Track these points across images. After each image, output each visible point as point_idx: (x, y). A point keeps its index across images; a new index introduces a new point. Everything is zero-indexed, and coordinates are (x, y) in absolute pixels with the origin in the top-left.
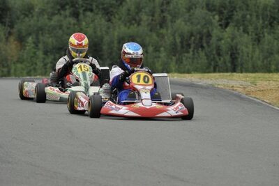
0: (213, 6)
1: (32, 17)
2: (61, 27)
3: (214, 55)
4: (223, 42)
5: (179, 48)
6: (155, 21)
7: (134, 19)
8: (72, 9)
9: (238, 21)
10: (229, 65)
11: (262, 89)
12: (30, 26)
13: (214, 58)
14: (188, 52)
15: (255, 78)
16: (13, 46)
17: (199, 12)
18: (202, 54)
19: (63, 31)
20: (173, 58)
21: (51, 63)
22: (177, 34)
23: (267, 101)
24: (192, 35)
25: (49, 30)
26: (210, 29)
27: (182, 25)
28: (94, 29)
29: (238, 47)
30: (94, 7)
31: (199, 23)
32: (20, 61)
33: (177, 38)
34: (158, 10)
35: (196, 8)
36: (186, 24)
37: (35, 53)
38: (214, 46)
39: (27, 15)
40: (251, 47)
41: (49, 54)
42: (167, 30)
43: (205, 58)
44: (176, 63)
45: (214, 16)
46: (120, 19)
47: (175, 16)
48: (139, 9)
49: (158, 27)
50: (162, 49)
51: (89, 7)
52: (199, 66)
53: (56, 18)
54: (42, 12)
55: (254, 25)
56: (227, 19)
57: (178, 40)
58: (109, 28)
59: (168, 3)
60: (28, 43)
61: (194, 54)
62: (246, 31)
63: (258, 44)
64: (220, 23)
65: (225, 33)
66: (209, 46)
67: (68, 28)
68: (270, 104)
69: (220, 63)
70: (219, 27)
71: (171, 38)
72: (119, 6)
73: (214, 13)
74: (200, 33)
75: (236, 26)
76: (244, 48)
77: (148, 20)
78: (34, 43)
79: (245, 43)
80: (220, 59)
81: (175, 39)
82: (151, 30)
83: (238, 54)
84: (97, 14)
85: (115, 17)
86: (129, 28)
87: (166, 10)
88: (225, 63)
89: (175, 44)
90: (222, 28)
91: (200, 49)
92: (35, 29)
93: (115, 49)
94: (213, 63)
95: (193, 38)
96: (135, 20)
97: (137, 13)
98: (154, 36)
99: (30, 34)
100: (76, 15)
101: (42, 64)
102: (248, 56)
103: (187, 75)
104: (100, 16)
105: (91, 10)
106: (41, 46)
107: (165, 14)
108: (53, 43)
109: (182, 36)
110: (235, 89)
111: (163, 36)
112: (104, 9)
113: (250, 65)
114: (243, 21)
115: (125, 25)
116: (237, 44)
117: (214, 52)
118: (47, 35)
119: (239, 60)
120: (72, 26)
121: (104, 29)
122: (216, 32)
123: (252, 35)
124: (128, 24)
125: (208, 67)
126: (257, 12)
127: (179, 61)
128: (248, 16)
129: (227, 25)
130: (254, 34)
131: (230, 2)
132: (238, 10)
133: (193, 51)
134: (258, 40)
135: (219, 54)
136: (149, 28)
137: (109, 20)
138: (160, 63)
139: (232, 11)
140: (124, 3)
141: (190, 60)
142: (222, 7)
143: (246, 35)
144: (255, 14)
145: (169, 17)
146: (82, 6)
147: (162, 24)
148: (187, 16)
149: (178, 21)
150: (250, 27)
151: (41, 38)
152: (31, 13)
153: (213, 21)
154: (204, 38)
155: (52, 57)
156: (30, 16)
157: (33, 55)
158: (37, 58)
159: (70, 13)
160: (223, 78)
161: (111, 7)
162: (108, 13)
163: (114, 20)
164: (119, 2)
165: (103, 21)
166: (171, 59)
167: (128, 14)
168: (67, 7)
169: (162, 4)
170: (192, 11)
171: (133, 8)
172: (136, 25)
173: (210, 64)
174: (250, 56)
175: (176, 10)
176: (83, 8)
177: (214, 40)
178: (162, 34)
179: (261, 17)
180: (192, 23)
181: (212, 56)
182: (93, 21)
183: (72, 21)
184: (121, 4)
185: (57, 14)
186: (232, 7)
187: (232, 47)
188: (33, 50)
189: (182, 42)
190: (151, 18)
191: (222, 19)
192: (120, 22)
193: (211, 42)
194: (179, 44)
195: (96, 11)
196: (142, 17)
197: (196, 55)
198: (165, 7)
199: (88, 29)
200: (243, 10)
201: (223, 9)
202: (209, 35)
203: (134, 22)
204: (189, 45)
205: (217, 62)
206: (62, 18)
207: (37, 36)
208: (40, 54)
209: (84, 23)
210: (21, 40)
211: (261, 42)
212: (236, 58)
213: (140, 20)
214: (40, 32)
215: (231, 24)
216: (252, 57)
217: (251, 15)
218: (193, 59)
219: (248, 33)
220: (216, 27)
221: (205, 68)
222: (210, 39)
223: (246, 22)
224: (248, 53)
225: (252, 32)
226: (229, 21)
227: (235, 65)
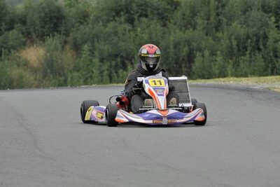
0: (269, 8)
1: (88, 24)
2: (116, 33)
3: (271, 57)
5: (235, 51)
6: (210, 24)
7: (189, 24)
8: (127, 15)
12: (85, 33)
13: (271, 60)
14: (245, 55)
16: (70, 54)
17: (255, 14)
18: (259, 56)
19: (119, 38)
20: (230, 61)
21: (108, 70)
22: (233, 37)
24: (248, 37)
25: (104, 37)
26: (266, 31)
27: (238, 28)
28: (150, 34)
30: (149, 14)
31: (255, 25)
32: (77, 69)
33: (233, 40)
34: (213, 14)
35: (251, 10)
36: (242, 27)
37: (91, 61)
38: (271, 48)
39: (82, 23)
41: (105, 61)
42: (223, 33)
43: (262, 60)
44: (234, 66)
45: (270, 17)
46: (175, 24)
47: (230, 19)
48: (194, 13)
49: (214, 29)
50: (219, 52)
51: (144, 13)
52: (256, 68)
53: (111, 25)
54: (97, 19)
57: (234, 43)
58: (164, 33)
59: (223, 6)
60: (83, 50)
61: (251, 57)
64: (276, 24)
66: (266, 48)
67: (123, 35)
69: (277, 65)
70: (276, 29)
71: (228, 41)
72: (174, 11)
73: (270, 14)
74: (256, 35)
77: (204, 23)
78: (90, 50)
80: (277, 61)
81: (231, 42)
82: (207, 35)
84: (153, 19)
85: (170, 22)
86: (184, 33)
87: (221, 13)
89: (231, 47)
90: (279, 30)
91: (257, 52)
92: (91, 36)
93: (171, 54)
94: (270, 65)
95: (249, 41)
96: (191, 25)
97: (192, 17)
98: (210, 38)
99: (86, 42)
100: (131, 21)
101: (98, 72)
103: (243, 79)
104: (155, 21)
105: (146, 16)
106: (96, 53)
107: (220, 17)
108: (108, 50)
109: (238, 39)
111: (219, 41)
112: (159, 14)
115: (181, 30)
117: (271, 54)
118: (103, 43)
120: (127, 33)
121: (159, 34)
122: (273, 33)
124: (184, 28)
125: (266, 70)
127: (236, 65)
133: (250, 54)
135: (276, 56)
136: (205, 32)
137: (165, 25)
138: (217, 66)
140: (178, 8)
141: (247, 63)
145: (225, 20)
146: (137, 12)
147: (218, 27)
148: (242, 18)
149: (234, 24)
151: (97, 45)
152: (86, 21)
153: (269, 22)
154: (261, 40)
155: (109, 64)
156: (85, 23)
157: (89, 63)
158: (93, 66)
159: (125, 19)
160: (279, 81)
161: (166, 12)
162: (163, 18)
163: (170, 25)
164: (174, 7)
165: (159, 27)
166: (228, 62)
167: (183, 19)
168: (122, 13)
169: (218, 8)
170: (247, 13)
171: (188, 13)
172: (191, 30)
173: (268, 67)
175: (232, 13)
176: (138, 14)
177: (270, 42)
178: (218, 37)
180: (248, 25)
181: (269, 58)
182: (148, 27)
183: (128, 27)
184: (176, 8)
185: (112, 21)
188: (90, 58)
189: (238, 45)
190: (206, 22)
191: (278, 21)
192: (175, 27)
193: (268, 43)
194: (235, 47)
195: (151, 17)
196: (198, 21)
197: (253, 58)
198: (220, 9)
199: (143, 35)
201: (278, 10)
202: (266, 37)
203: (189, 26)
204: (245, 48)
205: (274, 64)
206: (117, 25)
207: (93, 42)
208: (96, 61)
209: (139, 29)
210: (77, 47)
213: (196, 24)
214: (96, 40)
218: (250, 61)
220: (273, 29)
221: (262, 70)
222: (267, 41)
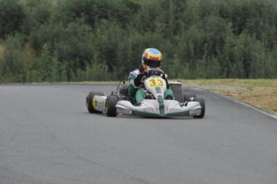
0: (226, 13)
1: (48, 24)
2: (75, 34)
3: (226, 61)
4: (236, 48)
5: (192, 55)
6: (169, 28)
7: (148, 26)
8: (87, 16)
9: (251, 28)
10: (242, 71)
11: (257, 94)
12: (45, 33)
13: (227, 64)
14: (201, 59)
15: (255, 83)
16: (29, 53)
17: (213, 19)
18: (215, 60)
19: (78, 38)
20: (187, 64)
21: (66, 69)
22: (190, 41)
23: (259, 106)
24: (205, 41)
25: (64, 37)
26: (223, 37)
27: (195, 32)
28: (109, 35)
29: (251, 53)
30: (109, 15)
31: (212, 30)
32: (35, 67)
33: (190, 44)
34: (172, 18)
35: (209, 14)
36: (199, 31)
37: (50, 60)
38: (227, 52)
39: (42, 23)
40: (264, 53)
41: (64, 60)
42: (181, 37)
43: (218, 64)
44: (190, 69)
45: (227, 23)
46: (134, 26)
47: (188, 23)
48: (153, 16)
49: (172, 34)
50: (176, 55)
51: (104, 14)
52: (212, 72)
53: (71, 25)
54: (58, 19)
55: (266, 32)
56: (240, 25)
57: (192, 46)
58: (123, 35)
59: (182, 10)
60: (43, 49)
61: (207, 61)
62: (258, 37)
63: (271, 51)
64: (233, 29)
65: (238, 40)
66: (222, 52)
67: (83, 35)
68: (260, 109)
69: (232, 69)
70: (233, 34)
71: (185, 44)
72: (133, 13)
73: (227, 20)
74: (213, 39)
75: (249, 32)
76: (256, 54)
77: (162, 26)
78: (49, 49)
79: (258, 49)
80: (233, 65)
81: (188, 46)
82: (165, 37)
83: (252, 60)
84: (113, 21)
85: (129, 24)
86: (143, 35)
87: (180, 17)
88: (238, 68)
89: (188, 51)
90: (235, 35)
91: (213, 56)
92: (51, 35)
93: (129, 55)
94: (226, 69)
95: (206, 44)
97: (151, 20)
98: (168, 41)
99: (45, 41)
100: (91, 22)
101: (57, 71)
102: (261, 63)
104: (115, 23)
105: (106, 18)
106: (56, 52)
107: (178, 21)
108: (68, 50)
109: (195, 42)
110: (230, 94)
111: (177, 44)
112: (118, 16)
113: (263, 72)
114: (257, 28)
115: (140, 32)
116: (250, 50)
117: (227, 59)
118: (62, 42)
119: (252, 66)
120: (87, 33)
121: (118, 36)
122: (230, 38)
123: (264, 42)
124: (142, 31)
125: (220, 74)
126: (270, 19)
127: (193, 67)
128: (261, 23)
129: (240, 32)
130: (266, 41)
131: (243, 9)
132: (251, 17)
133: (207, 57)
134: (271, 46)
135: (232, 61)
136: (163, 34)
137: (124, 27)
138: (173, 69)
139: (245, 18)
140: (138, 10)
141: (204, 67)
142: (236, 13)
143: (259, 42)
144: (268, 21)
145: (183, 24)
146: (97, 13)
147: (176, 30)
148: (200, 23)
149: (192, 28)
150: (263, 34)
151: (56, 44)
152: (47, 20)
153: (226, 27)
154: (217, 44)
155: (67, 63)
156: (46, 23)
157: (48, 61)
158: (52, 65)
159: (85, 20)
160: (222, 84)
161: (126, 14)
162: (123, 19)
163: (129, 27)
164: (133, 9)
165: (118, 29)
166: (185, 65)
167: (143, 21)
168: (83, 14)
169: (176, 12)
170: (205, 18)
171: (147, 15)
172: (150, 32)
173: (223, 70)
174: (263, 62)
175: (190, 17)
176: (98, 16)
177: (226, 46)
178: (175, 40)
179: (274, 24)
180: (205, 30)
181: (225, 62)
182: (107, 28)
183: (88, 27)
184: (135, 11)
185: (72, 21)
186: (245, 14)
187: (245, 53)
188: (49, 57)
189: (195, 49)
190: (164, 25)
191: (235, 26)
192: (134, 29)
193: (224, 48)
194: (192, 50)
195: (111, 18)
196: (156, 24)
197: (209, 62)
198: (179, 13)
199: (103, 36)
200: (256, 17)
201: (236, 16)
202: (222, 42)
203: (148, 29)
204: (202, 52)
205: (230, 68)
206: (77, 25)
207: (52, 43)
208: (55, 60)
209: (99, 30)
210: (37, 46)
211: (274, 48)
212: (249, 64)
213: (155, 26)
214: (55, 39)
215: (244, 30)
216: (265, 64)
217: (264, 22)
218: (206, 65)
219: (261, 39)
220: (230, 34)
221: (218, 74)
222: (223, 46)
223: (259, 29)
224: (261, 60)
225: (265, 38)
226: (243, 27)
227: (248, 72)
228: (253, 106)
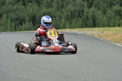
1: (5, 5)
2: (18, 10)
4: (89, 14)
5: (70, 17)
6: (59, 6)
8: (22, 2)
9: (96, 5)
10: (92, 24)
11: (106, 34)
12: (4, 10)
14: (74, 19)
15: (103, 30)
17: (79, 1)
18: (80, 19)
21: (14, 25)
22: (69, 11)
23: (109, 40)
24: (76, 11)
25: (12, 11)
26: (83, 8)
28: (33, 10)
31: (78, 6)
34: (60, 1)
36: (73, 7)
37: (7, 22)
38: (85, 16)
39: (3, 5)
40: (102, 16)
41: (13, 22)
42: (65, 10)
43: (82, 21)
44: (69, 24)
45: (85, 3)
46: (44, 5)
47: (68, 3)
48: (52, 1)
49: (61, 8)
50: (63, 18)
51: (30, 0)
52: (79, 25)
53: (15, 6)
54: (10, 3)
55: (102, 6)
56: (91, 4)
57: (70, 14)
58: (39, 9)
60: (3, 17)
61: (77, 20)
62: (99, 9)
63: (105, 14)
64: (88, 6)
65: (90, 10)
66: (83, 16)
67: (21, 10)
68: (110, 41)
70: (87, 8)
71: (67, 13)
73: (85, 1)
74: (79, 10)
75: (95, 7)
76: (98, 16)
77: (56, 5)
78: (6, 17)
79: (99, 14)
80: (88, 22)
81: (68, 13)
82: (57, 10)
83: (96, 19)
84: (34, 3)
85: (41, 4)
86: (48, 9)
87: (64, 1)
88: (90, 23)
89: (68, 16)
90: (89, 8)
91: (79, 17)
92: (7, 11)
94: (85, 23)
95: (76, 13)
96: (50, 5)
97: (51, 3)
99: (4, 13)
100: (24, 4)
101: (10, 26)
102: (100, 20)
104: (35, 4)
105: (31, 2)
106: (9, 18)
108: (14, 17)
109: (71, 12)
110: (94, 35)
111: (63, 13)
112: (36, 1)
113: (102, 24)
114: (98, 5)
115: (46, 8)
116: (95, 15)
117: (86, 19)
118: (12, 14)
119: (97, 21)
120: (23, 9)
121: (37, 10)
122: (86, 10)
123: (102, 11)
124: (47, 8)
125: (83, 25)
126: (104, 0)
127: (70, 23)
128: (100, 2)
129: (91, 6)
130: (103, 10)
133: (76, 18)
134: (105, 13)
135: (88, 20)
136: (57, 9)
137: (39, 6)
138: (62, 24)
139: (93, 0)
141: (75, 23)
143: (99, 11)
145: (65, 4)
147: (62, 7)
148: (73, 3)
149: (70, 6)
151: (9, 14)
152: (5, 4)
153: (85, 5)
154: (81, 13)
156: (4, 5)
157: (6, 22)
158: (8, 24)
159: (22, 3)
160: (89, 30)
162: (39, 3)
163: (41, 6)
165: (36, 7)
166: (67, 22)
167: (47, 3)
168: (20, 1)
170: (75, 1)
172: (51, 8)
173: (84, 24)
174: (101, 20)
175: (68, 1)
176: (28, 1)
177: (85, 13)
179: (106, 3)
180: (75, 6)
181: (85, 20)
182: (32, 7)
183: (23, 7)
185: (16, 4)
187: (93, 16)
188: (6, 20)
189: (71, 15)
190: (57, 5)
191: (88, 4)
192: (44, 7)
195: (33, 2)
197: (78, 20)
199: (30, 10)
202: (83, 11)
203: (50, 6)
204: (74, 16)
205: (87, 23)
206: (18, 6)
207: (8, 13)
208: (9, 21)
209: (28, 8)
212: (95, 21)
213: (53, 5)
214: (9, 12)
215: (92, 6)
216: (102, 20)
217: (101, 2)
218: (77, 22)
219: (100, 10)
220: (86, 8)
221: (82, 25)
222: (84, 13)
223: (99, 5)
224: (100, 19)
225: (102, 9)
226: (92, 5)
227: (95, 24)
228: (106, 40)
